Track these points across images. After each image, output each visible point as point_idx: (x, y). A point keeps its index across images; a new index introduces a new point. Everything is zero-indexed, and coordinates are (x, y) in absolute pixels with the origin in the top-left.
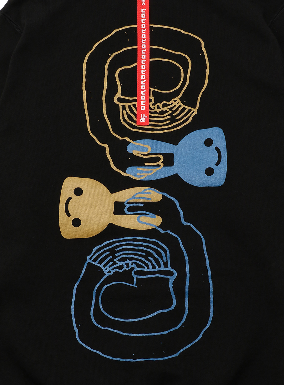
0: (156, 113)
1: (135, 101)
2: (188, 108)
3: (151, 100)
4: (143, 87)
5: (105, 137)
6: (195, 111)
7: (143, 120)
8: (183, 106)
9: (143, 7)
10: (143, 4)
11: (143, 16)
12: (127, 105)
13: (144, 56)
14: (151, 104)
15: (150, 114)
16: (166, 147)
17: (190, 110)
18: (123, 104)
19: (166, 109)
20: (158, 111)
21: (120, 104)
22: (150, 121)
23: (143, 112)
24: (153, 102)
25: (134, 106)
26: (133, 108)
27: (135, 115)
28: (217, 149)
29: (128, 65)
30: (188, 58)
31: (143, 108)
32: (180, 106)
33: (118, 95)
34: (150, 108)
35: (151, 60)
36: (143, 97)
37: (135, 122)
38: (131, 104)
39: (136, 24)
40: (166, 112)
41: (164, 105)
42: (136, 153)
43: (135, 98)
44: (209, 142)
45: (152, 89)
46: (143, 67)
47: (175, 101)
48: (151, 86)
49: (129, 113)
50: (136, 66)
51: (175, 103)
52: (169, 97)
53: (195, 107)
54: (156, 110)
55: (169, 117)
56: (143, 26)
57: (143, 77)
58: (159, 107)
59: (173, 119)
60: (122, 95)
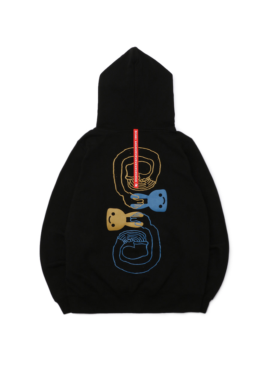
0: (141, 183)
1: (133, 178)
2: (153, 181)
3: (139, 178)
4: (136, 173)
5: (122, 192)
6: (155, 182)
7: (136, 186)
8: (151, 180)
9: (136, 140)
10: (136, 139)
11: (136, 144)
12: (130, 180)
13: (136, 160)
14: (139, 179)
15: (139, 183)
16: (145, 196)
17: (153, 182)
18: (129, 179)
19: (145, 181)
20: (142, 182)
21: (128, 179)
22: (139, 186)
23: (136, 183)
24: (140, 178)
25: (133, 180)
26: (132, 181)
27: (133, 184)
28: (163, 198)
29: (130, 164)
30: (153, 161)
31: (136, 181)
32: (150, 180)
33: (127, 176)
34: (139, 181)
35: (139, 162)
36: (136, 177)
37: (133, 186)
38: (132, 179)
39: (133, 147)
40: (145, 182)
41: (144, 180)
42: (134, 199)
43: (133, 177)
44: (160, 195)
45: (139, 173)
46: (136, 164)
47: (148, 178)
48: (139, 172)
49: (131, 183)
50: (133, 164)
51: (148, 179)
52: (146, 177)
53: (155, 181)
54: (141, 182)
55: (146, 184)
56: (136, 148)
57: (136, 169)
58: (142, 181)
59: (147, 185)
60: (128, 176)
